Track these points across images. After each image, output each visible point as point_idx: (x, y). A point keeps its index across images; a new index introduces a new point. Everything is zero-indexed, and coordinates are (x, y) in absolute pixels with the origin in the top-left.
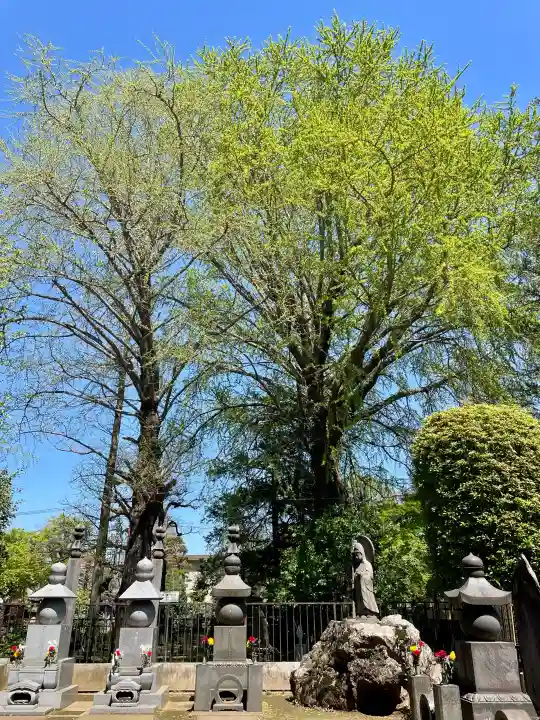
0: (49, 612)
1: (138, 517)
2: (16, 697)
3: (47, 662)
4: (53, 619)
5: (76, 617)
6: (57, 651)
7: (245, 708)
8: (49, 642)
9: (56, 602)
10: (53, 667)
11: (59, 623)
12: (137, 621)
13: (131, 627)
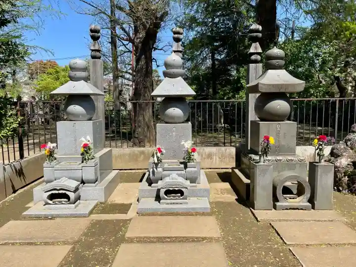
0: (75, 108)
1: (140, 42)
2: (52, 197)
3: (84, 159)
4: (83, 115)
5: (107, 109)
6: (91, 146)
7: (313, 208)
8: (83, 139)
9: (83, 99)
10: (91, 163)
11: (90, 119)
12: (173, 117)
13: (166, 123)
